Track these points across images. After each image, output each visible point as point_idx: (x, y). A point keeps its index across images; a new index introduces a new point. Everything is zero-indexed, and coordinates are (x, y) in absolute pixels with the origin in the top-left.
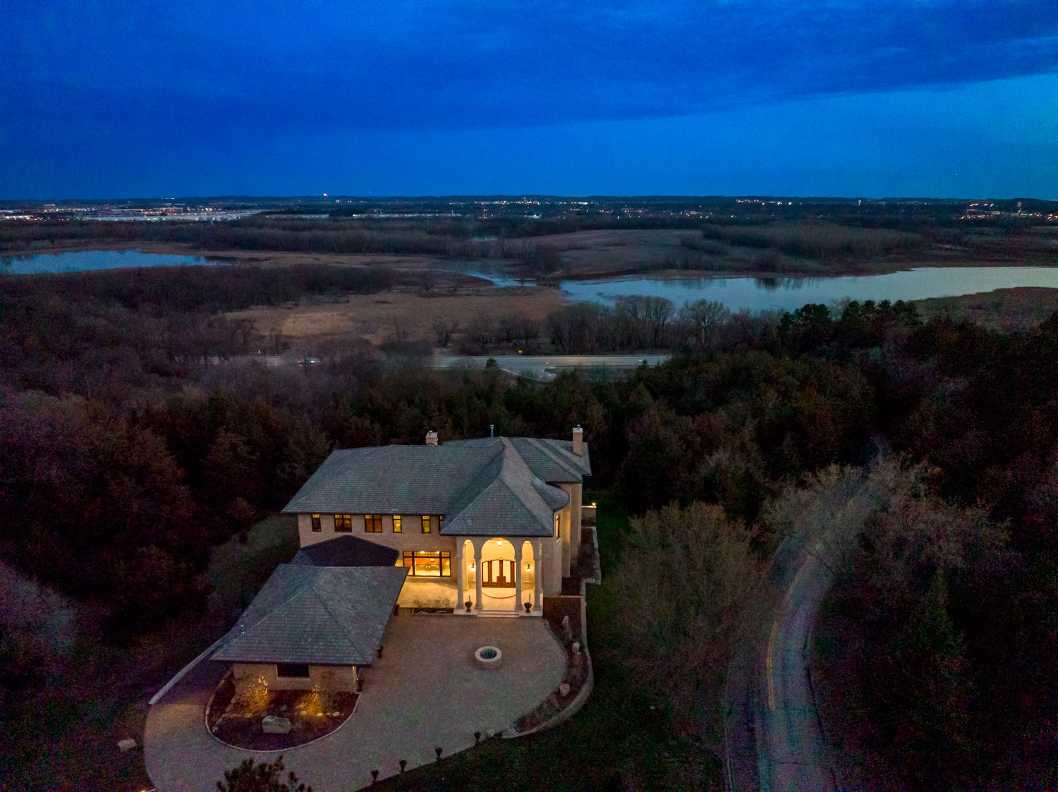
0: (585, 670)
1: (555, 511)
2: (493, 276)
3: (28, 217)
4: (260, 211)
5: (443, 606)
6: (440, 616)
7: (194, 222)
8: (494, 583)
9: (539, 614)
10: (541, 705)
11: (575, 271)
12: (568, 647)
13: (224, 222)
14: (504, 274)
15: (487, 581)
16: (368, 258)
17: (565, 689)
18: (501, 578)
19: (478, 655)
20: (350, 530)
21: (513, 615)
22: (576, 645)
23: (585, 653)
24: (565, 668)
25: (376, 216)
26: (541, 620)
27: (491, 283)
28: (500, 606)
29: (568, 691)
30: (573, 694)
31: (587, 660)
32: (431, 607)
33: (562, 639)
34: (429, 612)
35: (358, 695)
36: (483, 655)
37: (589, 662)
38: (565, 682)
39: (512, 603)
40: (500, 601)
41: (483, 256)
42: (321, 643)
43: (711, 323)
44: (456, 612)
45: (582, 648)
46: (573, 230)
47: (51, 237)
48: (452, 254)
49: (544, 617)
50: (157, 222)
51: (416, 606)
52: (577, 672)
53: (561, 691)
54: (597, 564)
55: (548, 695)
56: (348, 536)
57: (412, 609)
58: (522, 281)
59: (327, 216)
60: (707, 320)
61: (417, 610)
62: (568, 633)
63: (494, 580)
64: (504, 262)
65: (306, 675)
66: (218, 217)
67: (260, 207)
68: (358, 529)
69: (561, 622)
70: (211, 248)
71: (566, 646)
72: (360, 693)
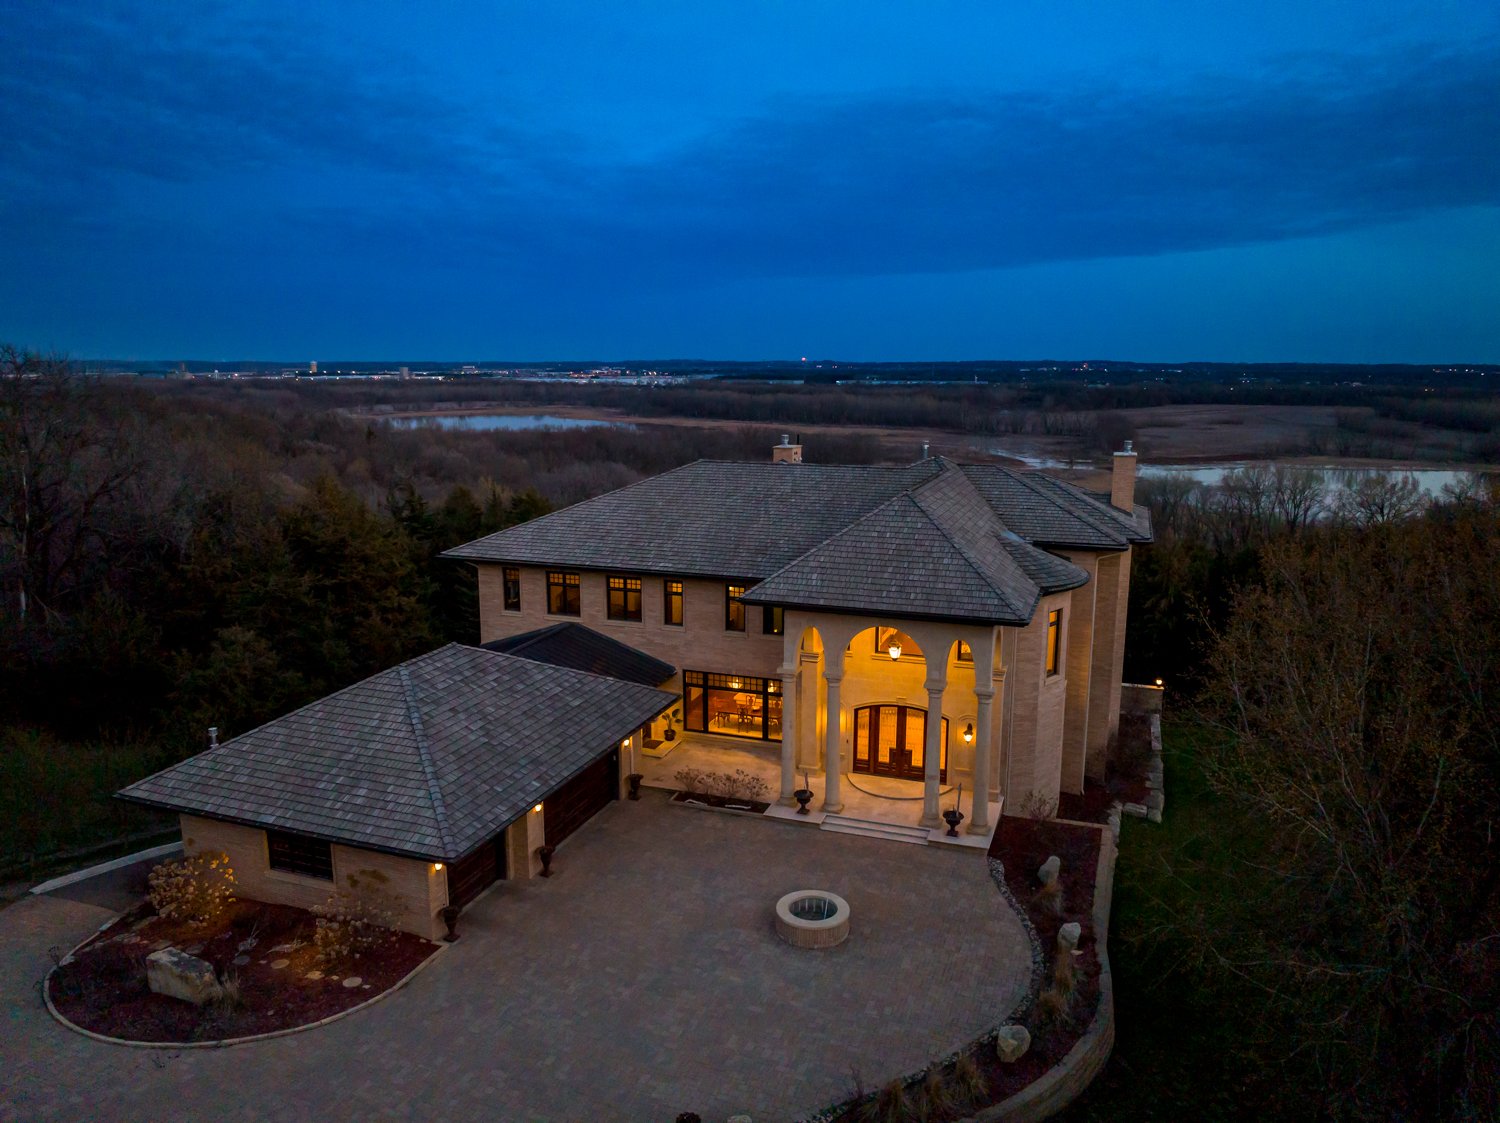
0: (1089, 998)
1: (1046, 592)
2: (1026, 455)
3: (440, 378)
4: (716, 375)
5: (745, 795)
6: (733, 815)
7: (631, 385)
8: (883, 764)
9: (984, 843)
10: (927, 1073)
11: (1155, 453)
12: (1046, 933)
13: (669, 386)
14: (1042, 453)
15: (865, 757)
16: (847, 431)
17: (1013, 1041)
18: (901, 753)
19: (783, 909)
20: (577, 613)
21: (913, 837)
22: (1072, 929)
23: (1095, 955)
24: (1027, 982)
25: (867, 382)
26: (985, 859)
27: (1022, 463)
28: (885, 815)
29: (1025, 1048)
30: (1037, 1061)
31: (1098, 973)
32: (716, 793)
33: (1034, 910)
34: (710, 804)
35: (437, 948)
36: (798, 910)
37: (1105, 979)
38: (1015, 1020)
39: (915, 811)
40: (886, 804)
41: (1015, 432)
42: (362, 792)
43: (1395, 516)
44: (770, 812)
45: (1086, 940)
46: (1159, 404)
47: (457, 398)
48: (968, 428)
49: (995, 851)
50: (585, 384)
51: (681, 787)
52: (1062, 1001)
53: (1001, 1042)
54: (1155, 778)
55: (957, 1046)
56: (572, 625)
57: (671, 792)
58: (1071, 463)
59: (802, 382)
60: (1386, 511)
61: (683, 796)
62: (1051, 896)
63: (884, 757)
64: (1050, 440)
65: (324, 872)
66: (661, 381)
67: (715, 371)
68: (593, 612)
69: (1038, 869)
70: (644, 414)
71: (1040, 930)
72: (445, 946)
